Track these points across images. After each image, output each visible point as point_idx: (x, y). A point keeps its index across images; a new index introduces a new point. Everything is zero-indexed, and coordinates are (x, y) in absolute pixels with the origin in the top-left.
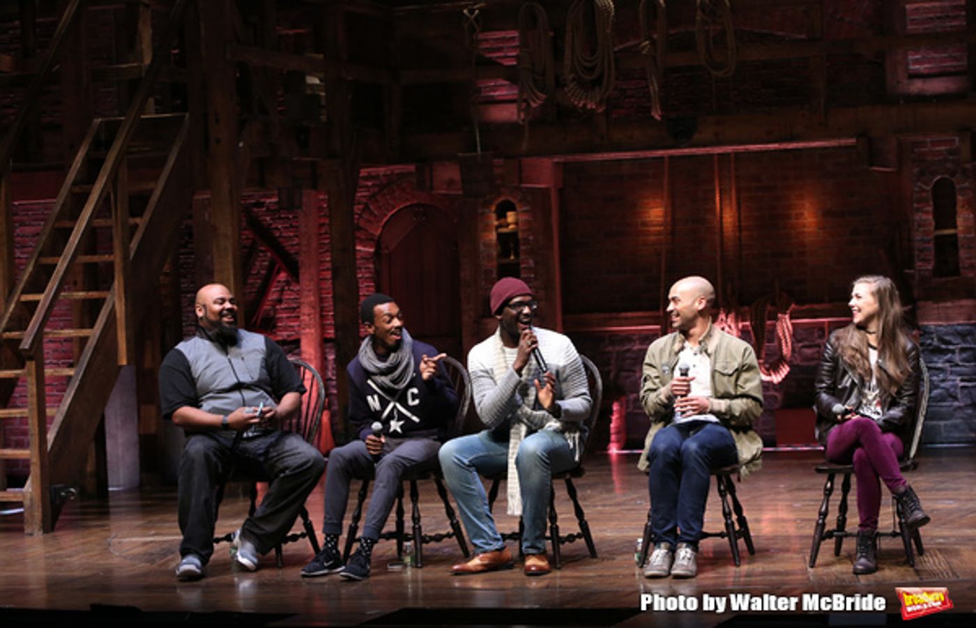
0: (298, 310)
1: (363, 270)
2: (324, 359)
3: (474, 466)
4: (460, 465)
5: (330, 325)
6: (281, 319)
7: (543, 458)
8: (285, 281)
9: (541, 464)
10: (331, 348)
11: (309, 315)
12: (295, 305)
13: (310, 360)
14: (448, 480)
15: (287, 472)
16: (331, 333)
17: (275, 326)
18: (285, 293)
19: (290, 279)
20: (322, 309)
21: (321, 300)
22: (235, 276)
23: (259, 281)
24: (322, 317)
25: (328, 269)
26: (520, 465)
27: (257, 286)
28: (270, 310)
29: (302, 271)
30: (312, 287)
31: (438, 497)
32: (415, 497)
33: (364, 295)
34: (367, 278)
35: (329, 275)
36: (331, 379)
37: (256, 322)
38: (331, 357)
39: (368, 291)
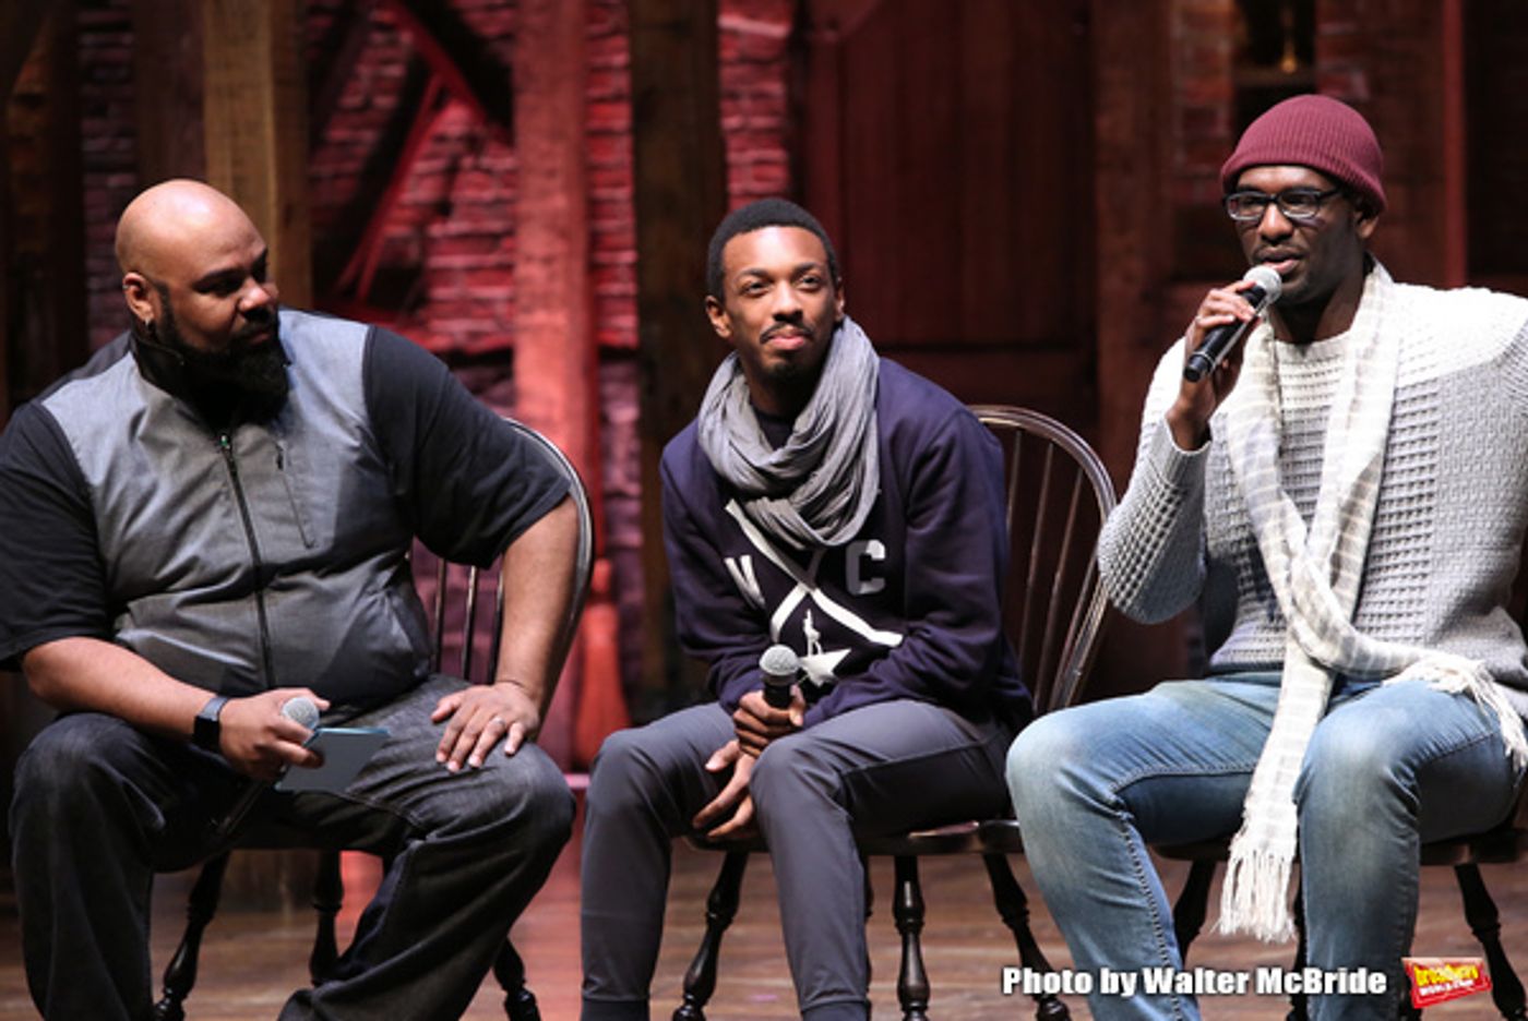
0: (506, 243)
1: (746, 103)
2: (598, 420)
3: (1128, 807)
4: (1087, 802)
5: (623, 297)
6: (445, 275)
7: (1401, 783)
8: (460, 139)
9: (1390, 807)
10: (625, 381)
11: (548, 260)
12: (496, 225)
13: (547, 424)
14: (1039, 860)
15: (432, 837)
16: (624, 326)
17: (423, 301)
18: (463, 179)
19: (480, 130)
20: (595, 241)
21: (593, 209)
22: (281, 110)
23: (369, 136)
24: (596, 271)
25: (617, 98)
26: (1312, 803)
27: (362, 150)
28: (406, 241)
29: (525, 101)
30: (559, 162)
31: (997, 923)
32: (909, 924)
33: (748, 195)
34: (758, 132)
35: (620, 117)
36: (620, 495)
37: (357, 279)
38: (625, 414)
39: (759, 178)
